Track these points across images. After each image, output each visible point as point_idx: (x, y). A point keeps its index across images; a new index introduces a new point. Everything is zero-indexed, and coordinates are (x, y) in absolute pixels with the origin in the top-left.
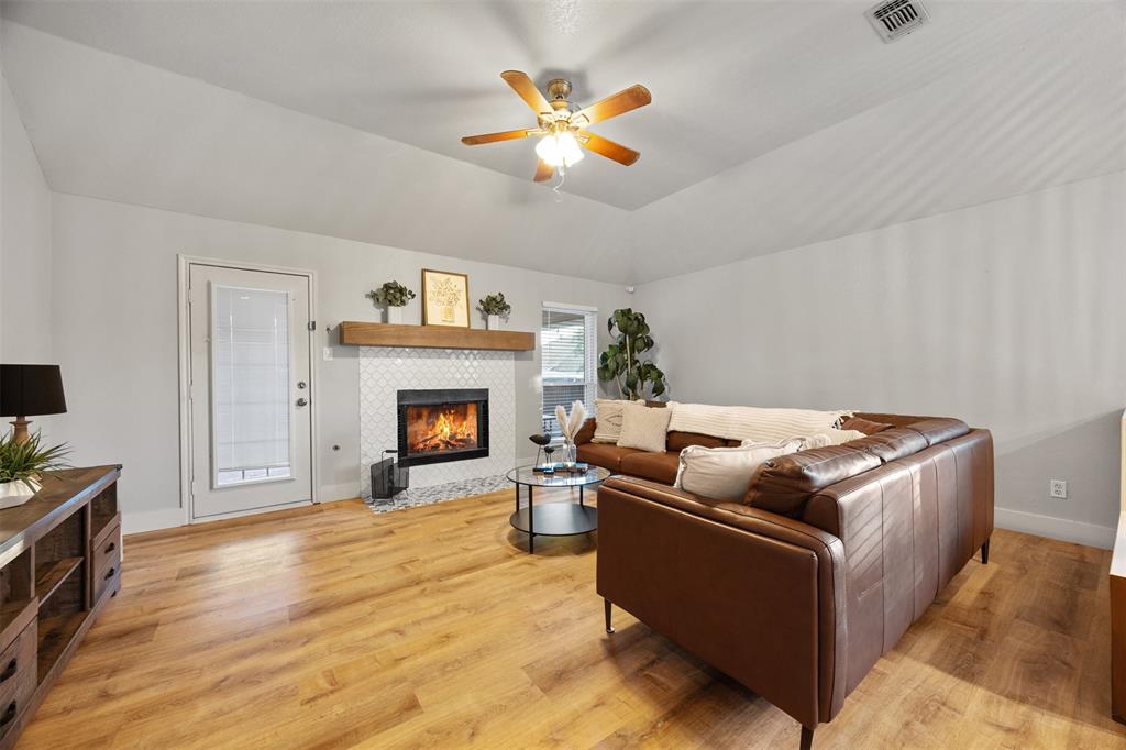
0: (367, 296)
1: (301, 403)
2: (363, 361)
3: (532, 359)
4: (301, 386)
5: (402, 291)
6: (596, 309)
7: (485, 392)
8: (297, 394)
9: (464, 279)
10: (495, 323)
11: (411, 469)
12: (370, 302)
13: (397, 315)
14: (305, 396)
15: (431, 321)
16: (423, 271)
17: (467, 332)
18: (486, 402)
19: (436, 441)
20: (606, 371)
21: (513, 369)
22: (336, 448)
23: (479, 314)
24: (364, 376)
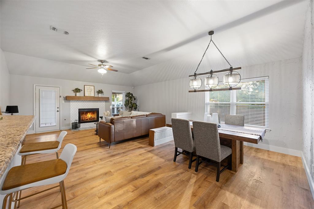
0: (72, 91)
1: (58, 111)
2: (71, 103)
3: (109, 102)
4: (58, 108)
5: (79, 90)
6: (125, 92)
7: (98, 109)
8: (57, 109)
9: (93, 87)
10: (100, 95)
11: (81, 124)
12: (73, 92)
13: (78, 94)
14: (58, 109)
15: (86, 95)
16: (85, 85)
17: (94, 97)
18: (99, 111)
19: (87, 118)
20: (126, 105)
21: (105, 104)
22: (65, 120)
23: (97, 94)
24: (71, 106)
